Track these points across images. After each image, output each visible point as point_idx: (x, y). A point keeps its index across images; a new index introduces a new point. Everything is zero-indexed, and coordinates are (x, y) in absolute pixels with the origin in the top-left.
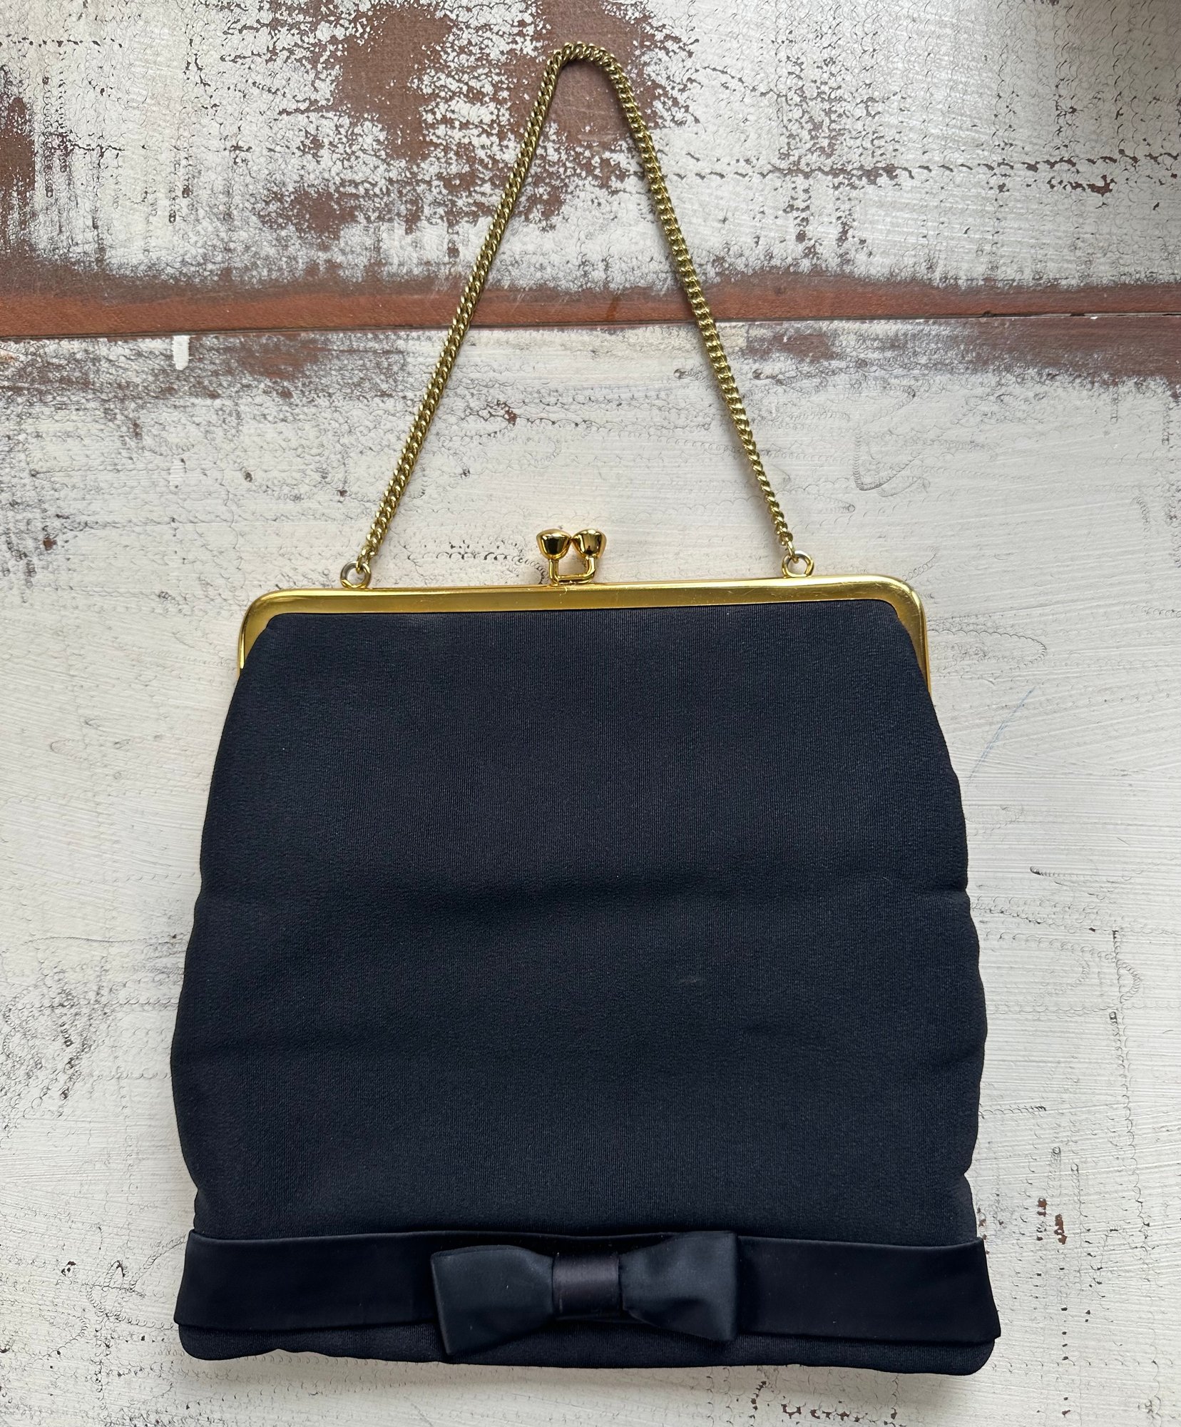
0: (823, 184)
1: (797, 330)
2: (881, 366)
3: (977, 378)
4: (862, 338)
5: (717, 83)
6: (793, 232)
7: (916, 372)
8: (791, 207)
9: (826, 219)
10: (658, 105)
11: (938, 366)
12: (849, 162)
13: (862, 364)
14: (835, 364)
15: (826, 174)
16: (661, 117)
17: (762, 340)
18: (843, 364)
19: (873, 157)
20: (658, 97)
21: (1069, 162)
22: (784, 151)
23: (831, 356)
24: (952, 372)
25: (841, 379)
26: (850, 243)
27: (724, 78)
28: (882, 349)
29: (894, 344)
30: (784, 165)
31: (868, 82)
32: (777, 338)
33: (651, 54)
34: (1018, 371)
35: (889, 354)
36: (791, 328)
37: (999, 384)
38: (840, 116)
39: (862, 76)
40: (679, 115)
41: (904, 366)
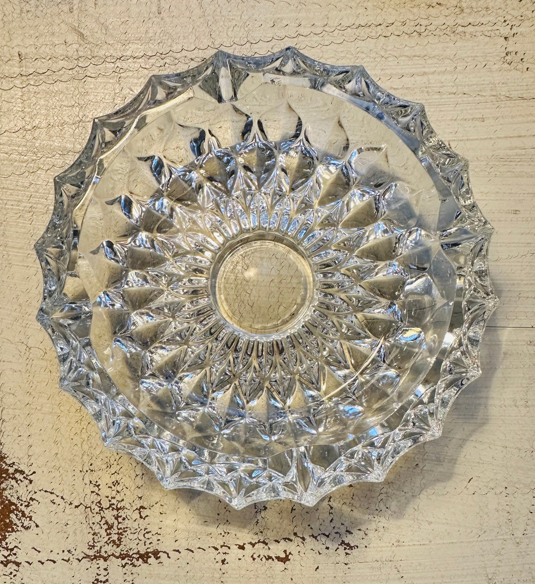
5: (48, 501)
10: (13, 516)
12: (130, 549)
16: (15, 524)
19: (145, 545)
20: (12, 512)
21: (264, 542)
27: (53, 497)
31: (140, 496)
33: (7, 482)
38: (124, 519)
39: (136, 492)
40: (26, 523)
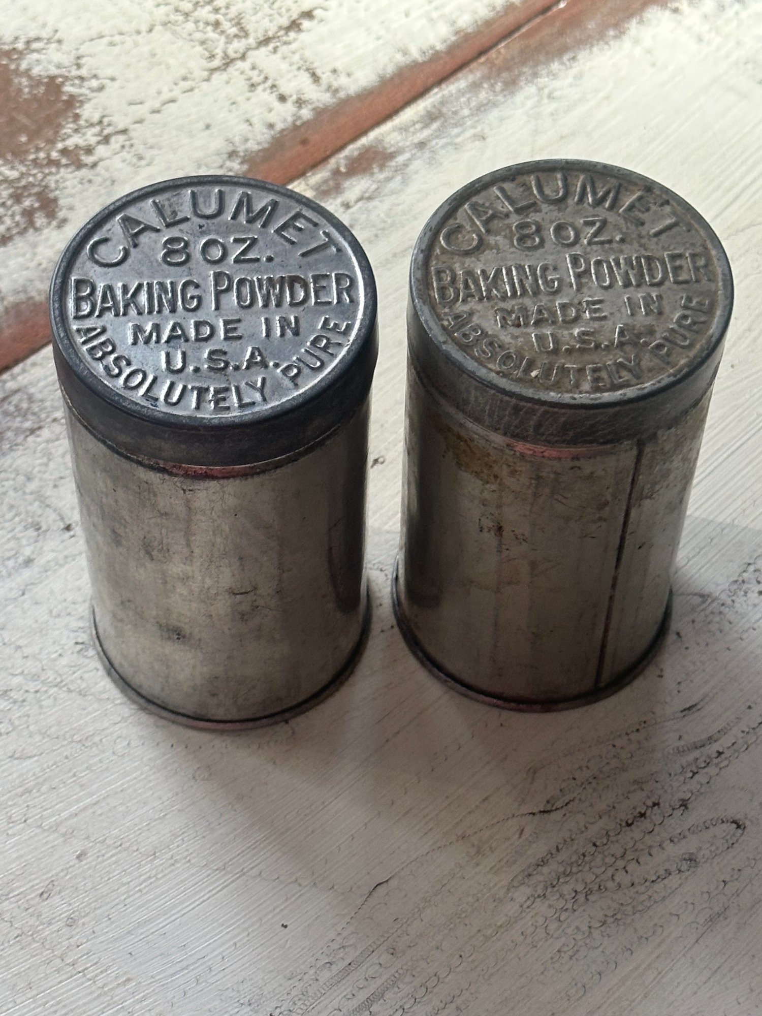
0: (261, 56)
1: (346, 157)
2: (437, 137)
3: (519, 97)
4: (403, 129)
6: (272, 99)
7: (469, 123)
8: (253, 85)
9: (290, 76)
11: (482, 108)
13: (421, 145)
14: (401, 159)
15: (257, 48)
17: (325, 181)
18: (407, 156)
22: (207, 54)
23: (392, 156)
24: (495, 105)
25: (416, 164)
26: (326, 78)
28: (426, 126)
29: (431, 117)
30: (217, 63)
32: (336, 172)
34: (544, 72)
35: (435, 126)
36: (340, 160)
37: (540, 89)
41: (456, 125)
